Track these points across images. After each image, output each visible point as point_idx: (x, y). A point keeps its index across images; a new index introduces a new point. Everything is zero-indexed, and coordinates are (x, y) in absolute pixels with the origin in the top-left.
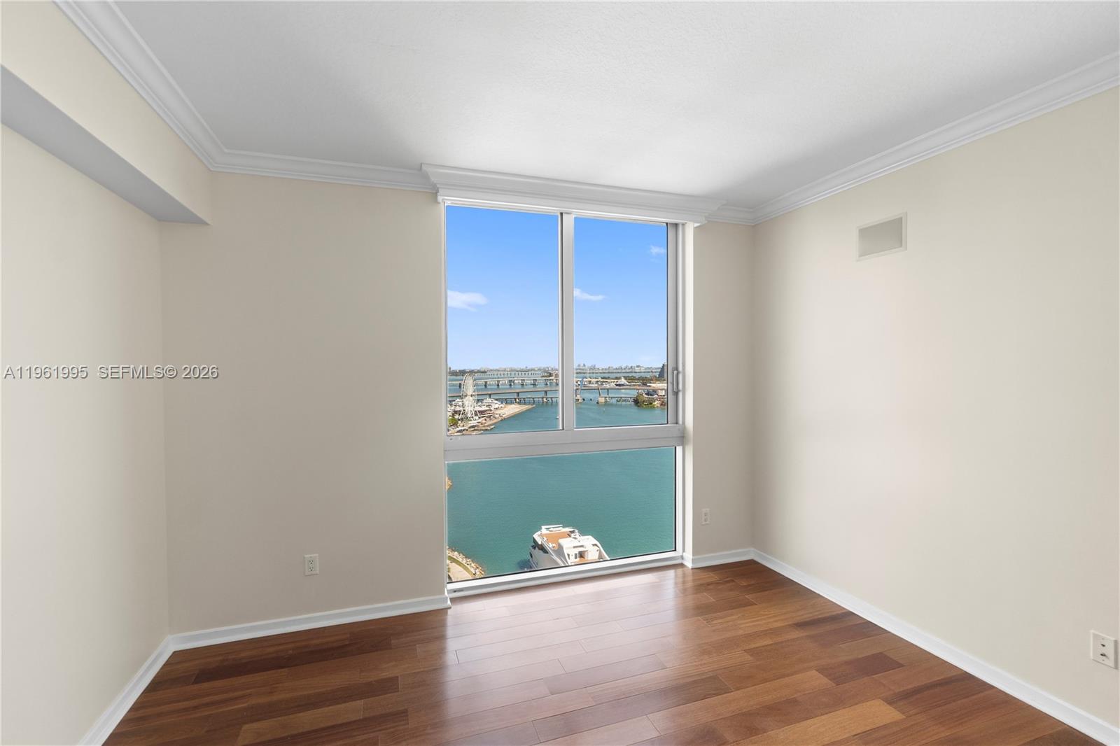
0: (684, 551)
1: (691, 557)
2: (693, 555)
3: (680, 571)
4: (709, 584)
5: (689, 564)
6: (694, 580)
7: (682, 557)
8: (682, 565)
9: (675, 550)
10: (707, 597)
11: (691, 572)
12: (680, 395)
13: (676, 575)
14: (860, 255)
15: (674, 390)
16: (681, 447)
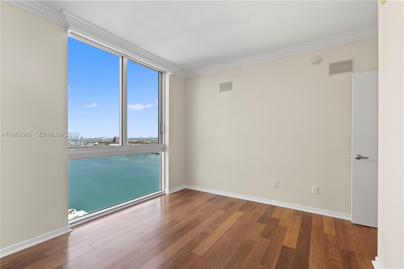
0: (165, 189)
1: (168, 190)
2: (169, 190)
3: (163, 197)
4: (177, 197)
5: (167, 193)
6: (169, 198)
7: (164, 192)
8: (165, 194)
9: (161, 190)
10: (179, 201)
11: (168, 195)
12: (163, 133)
13: (161, 199)
14: (220, 91)
15: (161, 132)
16: (164, 152)
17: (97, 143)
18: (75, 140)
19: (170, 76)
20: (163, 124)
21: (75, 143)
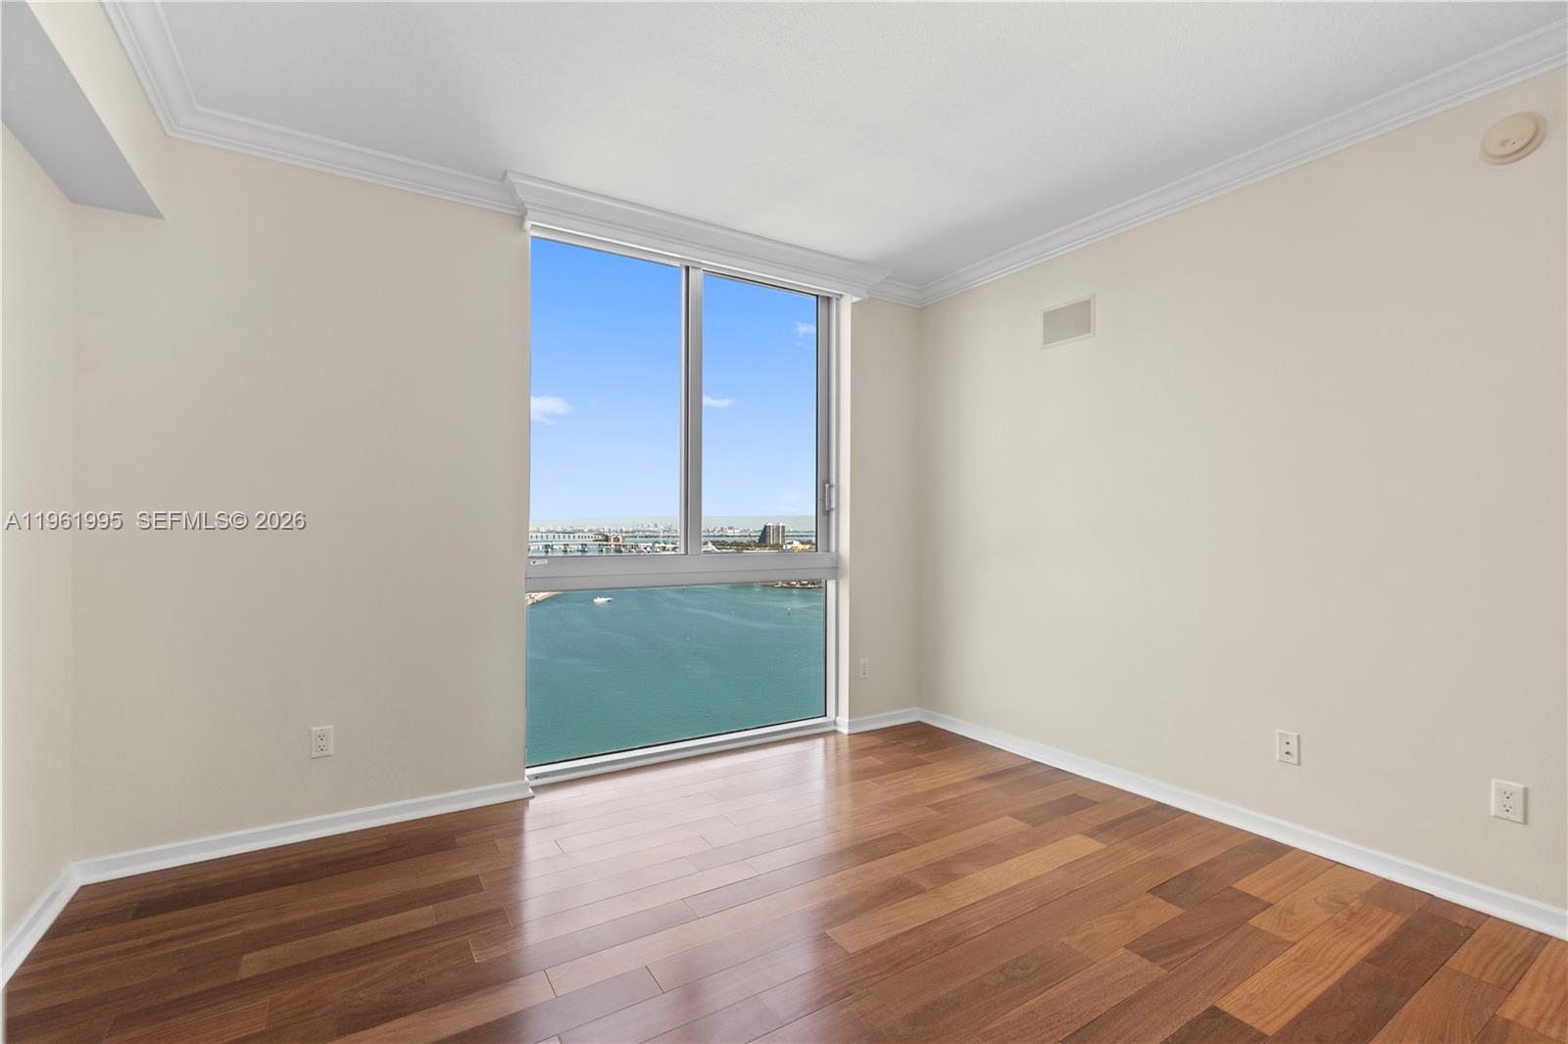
0: (837, 714)
1: (847, 720)
2: (850, 718)
3: (831, 739)
4: (874, 748)
5: (844, 730)
6: (850, 747)
7: (835, 723)
8: (835, 732)
9: (826, 715)
10: (873, 761)
11: (847, 737)
12: (833, 514)
13: (826, 743)
14: (1045, 343)
15: (825, 510)
16: (834, 581)
17: (710, 544)
18: (651, 537)
19: (854, 304)
20: (833, 481)
21: (651, 544)
